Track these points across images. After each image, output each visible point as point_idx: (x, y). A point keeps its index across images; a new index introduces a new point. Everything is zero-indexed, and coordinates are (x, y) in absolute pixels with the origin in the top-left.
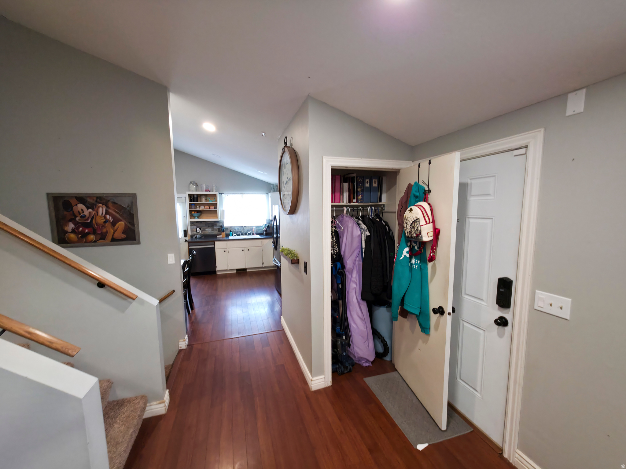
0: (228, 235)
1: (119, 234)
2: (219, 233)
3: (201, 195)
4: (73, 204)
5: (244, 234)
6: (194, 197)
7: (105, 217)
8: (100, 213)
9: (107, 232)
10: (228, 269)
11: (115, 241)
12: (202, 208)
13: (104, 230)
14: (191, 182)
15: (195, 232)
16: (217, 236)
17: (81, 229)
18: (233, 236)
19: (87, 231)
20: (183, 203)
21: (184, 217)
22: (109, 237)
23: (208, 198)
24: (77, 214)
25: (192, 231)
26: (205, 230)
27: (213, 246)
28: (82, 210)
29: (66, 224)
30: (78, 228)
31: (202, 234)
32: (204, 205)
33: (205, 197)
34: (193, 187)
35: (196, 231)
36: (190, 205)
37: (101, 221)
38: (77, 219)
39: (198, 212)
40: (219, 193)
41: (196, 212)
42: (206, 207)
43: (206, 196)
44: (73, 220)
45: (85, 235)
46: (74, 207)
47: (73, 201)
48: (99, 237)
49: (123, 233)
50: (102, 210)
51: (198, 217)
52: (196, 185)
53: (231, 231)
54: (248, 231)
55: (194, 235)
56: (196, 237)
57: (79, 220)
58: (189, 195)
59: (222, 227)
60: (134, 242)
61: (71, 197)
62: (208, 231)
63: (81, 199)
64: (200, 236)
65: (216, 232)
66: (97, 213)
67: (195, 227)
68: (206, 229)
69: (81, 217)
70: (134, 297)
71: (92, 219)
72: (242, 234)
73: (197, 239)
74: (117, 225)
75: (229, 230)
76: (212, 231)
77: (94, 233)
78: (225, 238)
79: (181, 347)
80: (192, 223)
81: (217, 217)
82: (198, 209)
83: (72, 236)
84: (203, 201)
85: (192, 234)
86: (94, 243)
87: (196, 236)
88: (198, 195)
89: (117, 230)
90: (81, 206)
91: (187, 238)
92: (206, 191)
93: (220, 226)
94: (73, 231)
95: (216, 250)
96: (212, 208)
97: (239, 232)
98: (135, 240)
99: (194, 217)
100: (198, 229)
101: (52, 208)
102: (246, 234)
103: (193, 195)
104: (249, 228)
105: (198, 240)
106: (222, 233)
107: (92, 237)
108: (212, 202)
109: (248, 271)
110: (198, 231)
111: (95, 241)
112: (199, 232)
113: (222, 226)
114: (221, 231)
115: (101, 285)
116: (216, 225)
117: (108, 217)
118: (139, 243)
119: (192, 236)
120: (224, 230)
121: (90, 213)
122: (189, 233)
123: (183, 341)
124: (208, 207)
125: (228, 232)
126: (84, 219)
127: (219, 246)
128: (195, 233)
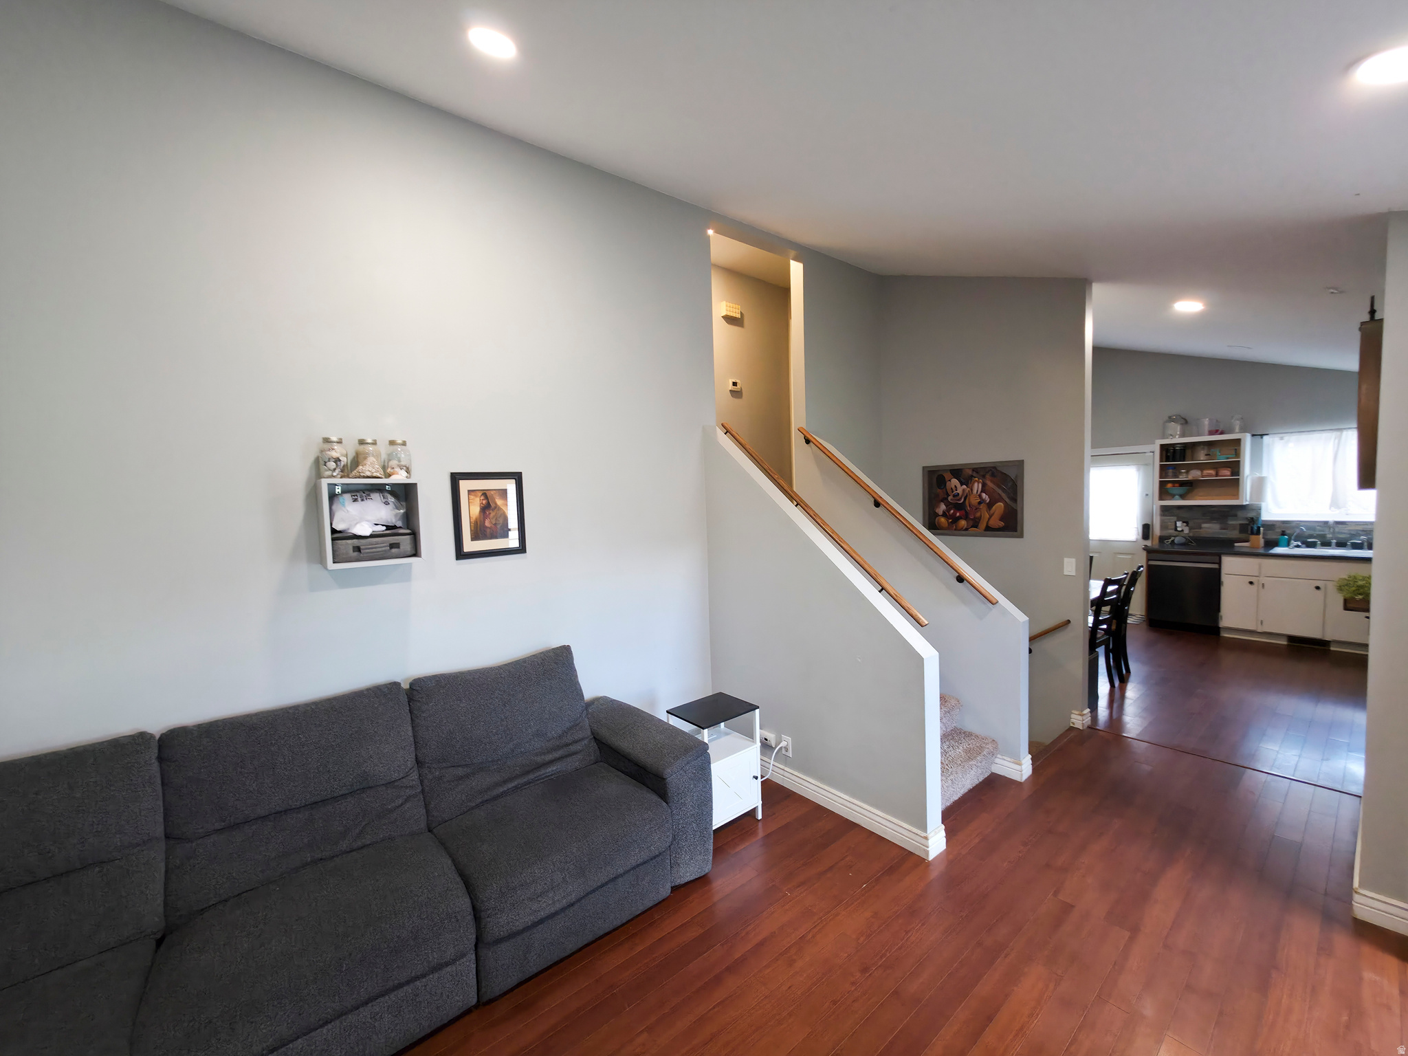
0: (1271, 544)
1: (996, 522)
2: (1243, 536)
3: (1194, 445)
4: (947, 478)
5: (1333, 544)
6: (1175, 450)
7: (980, 496)
8: (975, 491)
9: (980, 518)
10: (1259, 630)
11: (990, 530)
12: (1195, 474)
13: (978, 515)
14: (1170, 417)
15: (1171, 529)
16: (1236, 544)
17: (952, 511)
18: (1292, 546)
19: (958, 514)
20: (1146, 465)
21: (1147, 495)
22: (983, 525)
23: (1217, 451)
24: (949, 492)
25: (1163, 527)
26: (1201, 528)
27: (1216, 566)
28: (956, 487)
29: (938, 506)
30: (948, 510)
31: (1191, 535)
32: (1201, 467)
33: (1206, 447)
34: (1177, 428)
35: (1173, 527)
36: (1162, 468)
37: (974, 501)
38: (950, 498)
39: (1182, 484)
40: (1253, 435)
41: (1176, 485)
42: (1206, 472)
43: (1210, 444)
44: (944, 500)
45: (955, 520)
46: (948, 483)
47: (947, 475)
48: (971, 523)
49: (1001, 519)
50: (977, 487)
51: (1183, 497)
52: (1183, 421)
53: (1283, 534)
54: (1353, 536)
55: (1169, 537)
56: (1173, 541)
57: (951, 500)
58: (1162, 446)
59: (1253, 521)
60: (1015, 533)
61: (945, 471)
62: (1211, 529)
63: (957, 472)
64: (1183, 540)
65: (1234, 534)
66: (972, 490)
67: (1175, 518)
68: (1204, 525)
69: (954, 496)
70: (994, 601)
71: (965, 499)
72: (1326, 544)
73: (1176, 547)
74: (994, 507)
75: (1279, 530)
76: (1222, 529)
77: (966, 517)
78: (1262, 551)
79: (1073, 724)
80: (1165, 510)
81: (1236, 495)
82: (1182, 478)
83: (943, 520)
84: (1202, 457)
85: (1163, 535)
86: (964, 532)
87: (1172, 538)
88: (1186, 446)
89: (993, 514)
90: (955, 482)
91: (1148, 543)
92: (1211, 433)
93: (1247, 518)
94: (944, 515)
95: (1224, 578)
96: (1226, 473)
97: (1314, 537)
98: (1016, 530)
99: (1172, 497)
100: (1179, 524)
101: (926, 485)
102: (1341, 545)
103: (1173, 445)
104: (1360, 528)
105: (1176, 549)
106: (1253, 537)
107: (963, 523)
108: (1228, 458)
109: (1332, 649)
110: (1179, 529)
111: (966, 529)
112: (1182, 531)
113: (1252, 518)
114: (1249, 532)
115: (960, 579)
116: (1236, 516)
117: (984, 495)
118: (1021, 536)
119: (1162, 539)
120: (1259, 528)
121: (964, 490)
122: (1157, 531)
123: (1078, 714)
124: (1212, 472)
125: (1272, 536)
126: (958, 498)
127: (1233, 568)
128: (1172, 532)
